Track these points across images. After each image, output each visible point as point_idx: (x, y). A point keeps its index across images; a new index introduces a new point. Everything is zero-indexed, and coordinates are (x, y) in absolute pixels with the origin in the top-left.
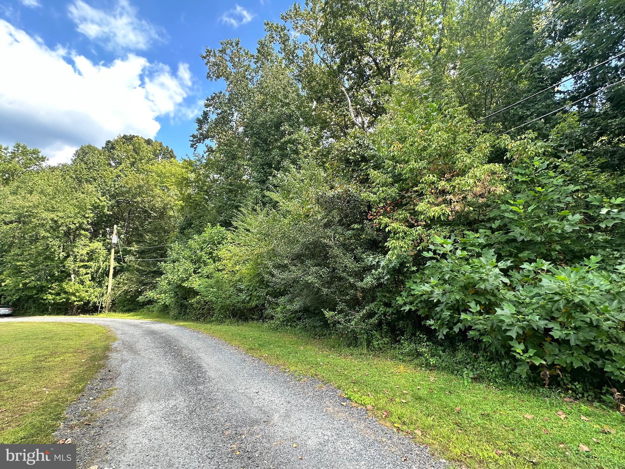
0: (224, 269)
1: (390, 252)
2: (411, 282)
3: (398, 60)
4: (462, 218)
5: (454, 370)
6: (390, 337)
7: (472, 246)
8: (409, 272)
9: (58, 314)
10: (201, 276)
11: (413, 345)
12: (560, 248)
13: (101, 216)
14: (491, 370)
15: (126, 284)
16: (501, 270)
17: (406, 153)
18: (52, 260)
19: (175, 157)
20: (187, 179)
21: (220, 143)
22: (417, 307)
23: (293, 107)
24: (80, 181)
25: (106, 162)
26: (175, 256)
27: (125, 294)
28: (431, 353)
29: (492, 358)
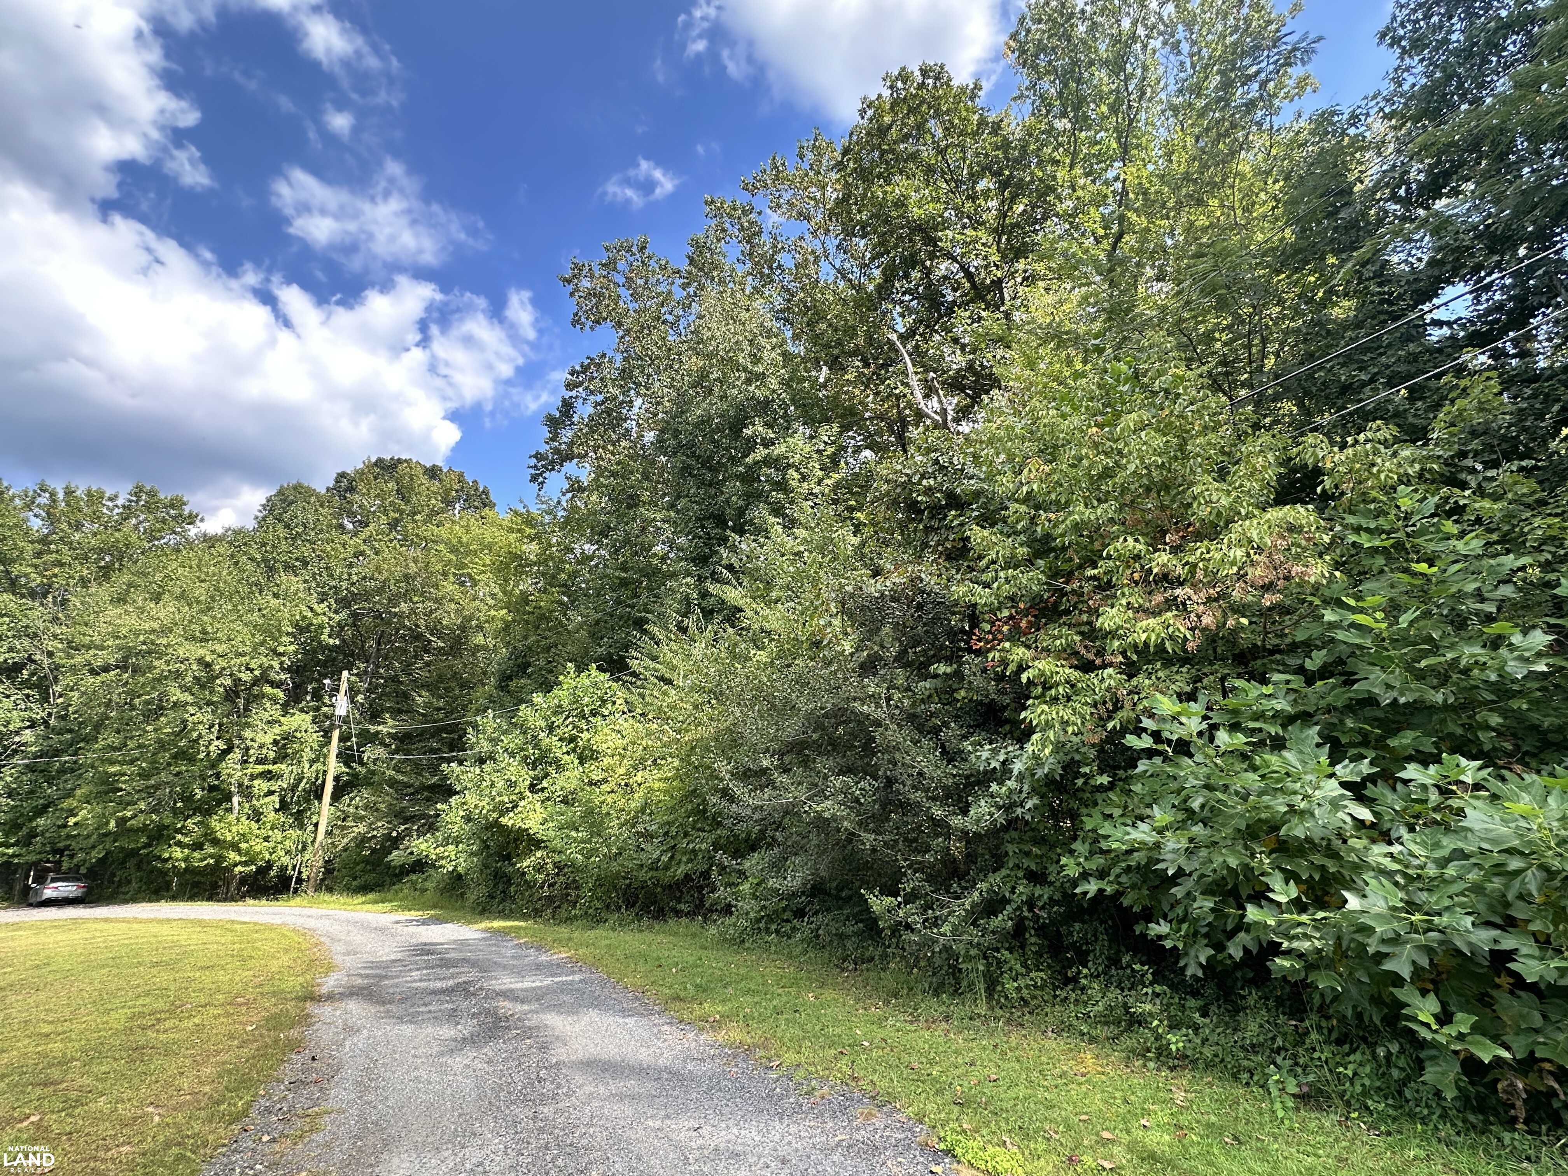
0: (605, 781)
1: (1035, 737)
2: (1097, 816)
3: (1021, 265)
4: (1220, 642)
5: (1240, 1069)
6: (1049, 967)
7: (1256, 720)
8: (1089, 788)
9: (192, 898)
10: (548, 799)
11: (1114, 994)
12: (1500, 720)
13: (314, 651)
14: (1350, 1073)
15: (362, 818)
16: (1344, 785)
17: (1061, 485)
18: (189, 760)
19: (492, 506)
20: (517, 557)
21: (600, 471)
22: (1119, 883)
23: (773, 383)
24: (271, 569)
25: (334, 521)
26: (485, 746)
27: (357, 846)
28: (1169, 1018)
29: (1346, 1035)
